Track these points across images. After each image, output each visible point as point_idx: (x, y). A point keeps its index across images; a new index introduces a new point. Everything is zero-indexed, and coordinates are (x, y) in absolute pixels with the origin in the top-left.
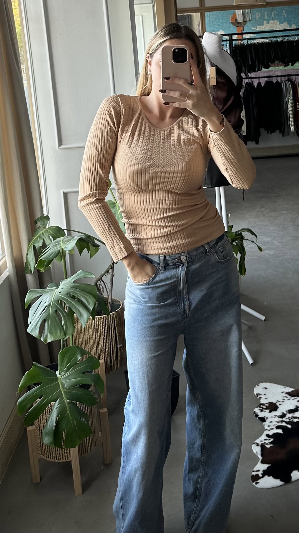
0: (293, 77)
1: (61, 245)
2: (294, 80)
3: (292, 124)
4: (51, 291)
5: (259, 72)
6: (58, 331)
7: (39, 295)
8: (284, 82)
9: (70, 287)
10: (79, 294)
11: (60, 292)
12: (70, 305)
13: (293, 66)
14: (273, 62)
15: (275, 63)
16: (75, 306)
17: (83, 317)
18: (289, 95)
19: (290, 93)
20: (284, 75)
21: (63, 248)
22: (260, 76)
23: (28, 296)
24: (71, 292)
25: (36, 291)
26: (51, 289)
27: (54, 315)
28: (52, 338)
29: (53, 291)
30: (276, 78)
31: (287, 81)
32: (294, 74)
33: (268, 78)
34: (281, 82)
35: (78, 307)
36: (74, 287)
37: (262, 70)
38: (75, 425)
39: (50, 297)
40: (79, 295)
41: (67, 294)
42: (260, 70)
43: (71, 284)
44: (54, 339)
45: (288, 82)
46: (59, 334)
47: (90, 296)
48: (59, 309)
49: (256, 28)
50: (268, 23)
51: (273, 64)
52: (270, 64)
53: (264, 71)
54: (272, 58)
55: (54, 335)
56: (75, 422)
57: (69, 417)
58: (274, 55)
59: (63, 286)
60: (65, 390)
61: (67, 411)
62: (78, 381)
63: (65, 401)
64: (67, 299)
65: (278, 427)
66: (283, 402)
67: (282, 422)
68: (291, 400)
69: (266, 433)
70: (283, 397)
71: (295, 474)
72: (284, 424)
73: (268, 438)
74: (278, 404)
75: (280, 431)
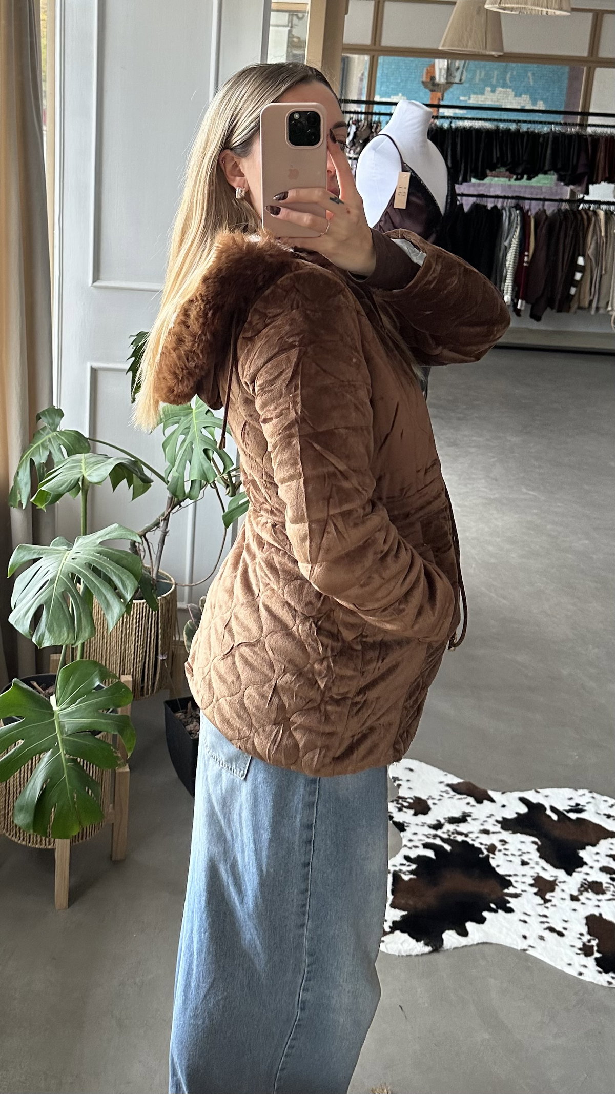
0: (527, 202)
1: (81, 469)
2: (527, 207)
3: (510, 289)
5: (465, 184)
6: (65, 629)
8: (507, 209)
9: (92, 552)
11: (73, 559)
12: (89, 585)
13: (528, 182)
14: (491, 170)
15: (497, 170)
17: (112, 611)
18: (514, 234)
19: (515, 231)
20: (510, 195)
21: (86, 476)
22: (466, 192)
24: (95, 561)
25: (30, 549)
26: (57, 550)
28: (54, 641)
30: (492, 200)
31: (514, 209)
32: (529, 196)
33: (479, 199)
34: (502, 209)
37: (470, 181)
38: (75, 800)
39: (56, 564)
41: (86, 564)
42: (466, 181)
45: (516, 210)
48: (70, 591)
49: (470, 98)
50: (493, 91)
51: (493, 172)
52: (488, 171)
53: (474, 185)
54: (495, 161)
55: (57, 635)
56: (76, 795)
57: (65, 784)
58: (499, 156)
59: (81, 548)
60: (64, 736)
61: (63, 775)
62: (91, 723)
63: (63, 755)
64: (86, 573)
65: (426, 846)
66: (441, 801)
67: (435, 836)
68: (454, 801)
69: (404, 852)
70: (442, 791)
71: (450, 936)
72: (438, 842)
73: (408, 863)
74: (430, 802)
75: (430, 854)
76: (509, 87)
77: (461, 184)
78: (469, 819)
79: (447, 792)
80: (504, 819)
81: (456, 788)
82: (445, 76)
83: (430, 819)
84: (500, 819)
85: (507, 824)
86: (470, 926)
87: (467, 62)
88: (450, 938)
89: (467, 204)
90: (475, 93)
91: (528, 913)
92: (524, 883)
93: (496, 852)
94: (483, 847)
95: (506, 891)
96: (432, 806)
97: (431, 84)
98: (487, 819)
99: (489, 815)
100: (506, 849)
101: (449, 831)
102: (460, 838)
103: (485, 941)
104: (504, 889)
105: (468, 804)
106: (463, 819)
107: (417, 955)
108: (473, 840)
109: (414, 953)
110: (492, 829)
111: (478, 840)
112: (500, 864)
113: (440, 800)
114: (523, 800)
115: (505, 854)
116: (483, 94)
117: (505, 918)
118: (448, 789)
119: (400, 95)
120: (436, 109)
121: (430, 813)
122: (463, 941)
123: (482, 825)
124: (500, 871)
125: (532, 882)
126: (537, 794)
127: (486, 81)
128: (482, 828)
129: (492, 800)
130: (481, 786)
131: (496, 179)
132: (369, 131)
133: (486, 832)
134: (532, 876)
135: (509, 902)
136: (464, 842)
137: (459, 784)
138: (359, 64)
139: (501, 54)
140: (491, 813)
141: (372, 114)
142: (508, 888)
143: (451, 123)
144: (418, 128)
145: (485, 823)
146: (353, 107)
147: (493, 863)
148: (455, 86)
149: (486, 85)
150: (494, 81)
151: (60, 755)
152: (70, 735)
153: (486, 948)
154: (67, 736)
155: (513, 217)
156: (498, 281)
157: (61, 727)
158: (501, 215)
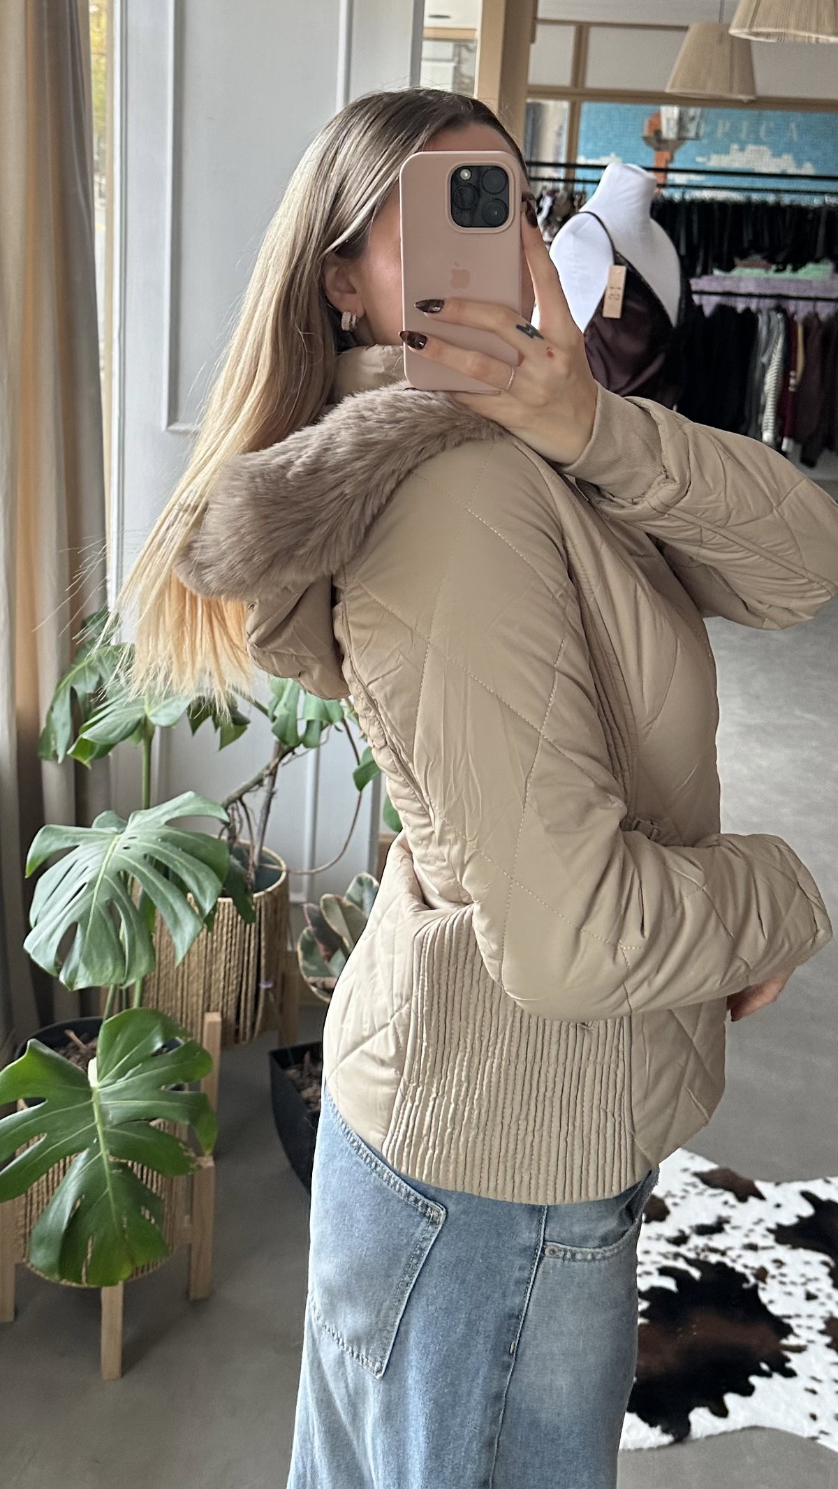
0: (792, 302)
1: (143, 704)
2: (791, 309)
4: (103, 838)
5: (706, 277)
6: (109, 959)
7: (68, 845)
8: (764, 312)
9: (154, 838)
10: (180, 863)
11: (125, 848)
12: (149, 889)
13: (794, 274)
14: (744, 255)
15: (749, 258)
16: (163, 896)
17: (182, 929)
18: (775, 347)
19: (777, 343)
20: (768, 293)
21: (149, 714)
22: (707, 289)
23: (40, 843)
24: (157, 851)
25: (60, 833)
26: (102, 833)
27: (104, 913)
28: (91, 979)
29: (108, 840)
31: (774, 313)
32: (794, 294)
33: (724, 298)
34: (757, 314)
35: (171, 900)
36: (166, 839)
37: (712, 273)
38: (125, 1225)
39: (99, 857)
40: (179, 865)
41: (145, 856)
42: (706, 274)
43: (161, 828)
44: (95, 981)
45: (777, 314)
46: (111, 967)
47: (207, 873)
48: (119, 899)
49: (709, 159)
50: (742, 149)
51: (744, 262)
52: (737, 261)
53: (717, 278)
54: (746, 245)
55: (97, 969)
56: (125, 1219)
57: (109, 1202)
58: (751, 237)
59: (138, 830)
60: (108, 1128)
61: (105, 1188)
62: (148, 1108)
63: (104, 1157)
64: (145, 870)
65: (664, 1271)
66: (685, 1200)
67: (677, 1256)
68: (706, 1198)
70: (687, 1184)
71: (701, 1416)
72: (681, 1264)
74: (669, 1202)
75: (669, 1284)
76: (764, 143)
77: (700, 277)
78: (727, 1227)
79: (694, 1186)
80: (780, 1226)
81: (708, 1179)
82: (675, 130)
83: (669, 1228)
84: (773, 1226)
85: (783, 1235)
86: (731, 1400)
87: (706, 110)
88: (701, 1421)
89: (709, 305)
90: (717, 152)
91: (817, 1377)
92: (810, 1328)
93: (769, 1280)
94: (748, 1272)
95: (784, 1342)
96: (671, 1208)
97: (656, 140)
98: (752, 1227)
99: (755, 1220)
100: (783, 1275)
101: (696, 1247)
102: (714, 1258)
103: (753, 1423)
104: (782, 1339)
105: (726, 1203)
106: (718, 1227)
107: (651, 1449)
108: (734, 1261)
109: (646, 1445)
110: (761, 1243)
111: (741, 1261)
112: (775, 1298)
113: (683, 1198)
114: (807, 1196)
115: (782, 1283)
116: (726, 151)
117: (782, 1386)
118: (696, 1180)
119: (613, 155)
120: (661, 175)
121: (669, 1219)
122: (720, 1425)
123: (747, 1236)
124: (775, 1310)
125: (822, 1327)
126: (826, 1185)
127: (733, 136)
128: (746, 1241)
129: (760, 1197)
130: (744, 1173)
131: (748, 271)
132: (569, 205)
133: (753, 1247)
134: (822, 1317)
135: (788, 1360)
136: (721, 1265)
137: (712, 1172)
138: (556, 113)
139: (752, 97)
140: (758, 1217)
141: (575, 181)
142: (785, 1336)
143: (684, 193)
144: (636, 202)
145: (751, 1234)
146: (547, 172)
147: (763, 1297)
148: (688, 143)
149: (733, 142)
150: (743, 136)
151: (100, 1158)
152: (116, 1126)
153: (756, 1434)
154: (112, 1127)
155: (772, 323)
156: (754, 412)
157: (103, 1114)
158: (756, 321)
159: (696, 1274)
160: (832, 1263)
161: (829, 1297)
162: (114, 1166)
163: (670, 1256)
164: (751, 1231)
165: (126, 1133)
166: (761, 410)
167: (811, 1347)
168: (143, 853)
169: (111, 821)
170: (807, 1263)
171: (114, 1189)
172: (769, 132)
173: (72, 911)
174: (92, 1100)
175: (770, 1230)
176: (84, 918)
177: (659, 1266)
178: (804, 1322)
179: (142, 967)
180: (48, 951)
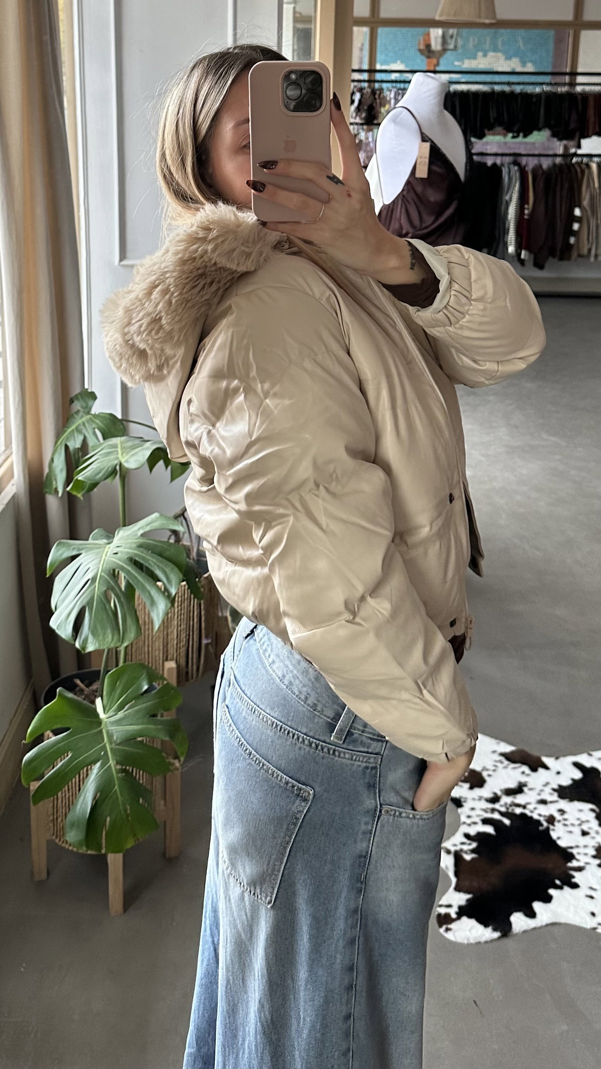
0: (524, 158)
1: (118, 454)
2: (524, 163)
3: (512, 240)
4: (98, 548)
6: (109, 631)
7: (75, 553)
8: (506, 166)
9: (134, 546)
10: (154, 562)
11: (115, 554)
12: (131, 579)
15: (495, 129)
16: (143, 585)
17: (157, 607)
18: (514, 189)
19: (515, 186)
20: (507, 152)
21: (123, 461)
23: (54, 554)
24: (137, 555)
25: (68, 545)
26: (97, 544)
27: (103, 599)
28: (97, 645)
29: (101, 549)
30: (492, 157)
31: (512, 165)
32: (525, 153)
33: (479, 157)
34: (501, 166)
35: (148, 587)
36: (140, 546)
38: (129, 812)
39: (97, 562)
40: (152, 564)
41: (128, 558)
43: (137, 539)
44: (100, 645)
45: (514, 166)
46: (110, 636)
47: (172, 569)
48: (113, 589)
49: (464, 63)
50: (485, 56)
51: (491, 132)
52: (486, 131)
54: (492, 121)
55: (101, 638)
56: (128, 807)
57: (117, 796)
58: (495, 115)
59: (122, 541)
60: (113, 746)
61: (115, 785)
62: (140, 730)
63: (112, 765)
64: (129, 568)
65: (486, 821)
67: (493, 810)
68: (509, 770)
69: (464, 829)
70: (496, 761)
71: (518, 918)
72: (496, 816)
73: (468, 842)
74: (485, 774)
75: (490, 829)
76: (500, 51)
78: (525, 789)
79: (501, 762)
80: (560, 786)
81: (510, 758)
82: (440, 44)
83: (486, 792)
84: (556, 787)
85: (564, 792)
86: (537, 906)
87: (461, 30)
88: (518, 921)
90: (468, 58)
91: (594, 887)
92: (586, 854)
93: (556, 823)
94: (542, 819)
95: (569, 865)
96: (487, 778)
97: (427, 51)
98: (542, 788)
99: (544, 783)
100: (565, 820)
101: (506, 804)
102: (518, 811)
103: (553, 921)
104: (567, 863)
105: (523, 773)
106: (519, 790)
107: (486, 942)
108: (532, 812)
109: (483, 940)
110: (549, 798)
111: (537, 812)
112: (562, 836)
113: (494, 771)
114: (577, 765)
115: (565, 825)
116: (475, 58)
117: (571, 895)
118: (502, 759)
119: (400, 62)
121: (486, 786)
122: (531, 923)
123: (539, 794)
124: (562, 843)
125: (594, 853)
126: (589, 757)
127: (479, 47)
128: (539, 798)
129: (546, 767)
130: (534, 753)
131: (494, 137)
132: (372, 98)
133: (543, 802)
134: (593, 847)
135: (573, 877)
136: (523, 815)
137: (512, 753)
138: (359, 35)
139: (494, 21)
140: (547, 781)
141: (375, 81)
142: (570, 862)
144: (433, 100)
145: (542, 793)
146: (356, 76)
147: (554, 835)
148: (449, 53)
149: (478, 50)
150: (487, 46)
151: (110, 765)
152: (119, 744)
153: (555, 929)
154: (117, 745)
155: (511, 173)
156: (501, 233)
157: (110, 736)
158: (501, 171)
159: (507, 822)
160: (597, 810)
161: (597, 833)
162: (118, 771)
163: (489, 810)
164: (542, 791)
165: (126, 748)
166: (506, 232)
167: (588, 867)
168: (127, 557)
169: (101, 536)
170: (581, 811)
171: (119, 787)
172: (503, 43)
173: (80, 600)
174: (102, 727)
175: (554, 790)
176: (90, 603)
177: (481, 818)
178: (581, 850)
179: (131, 635)
180: (67, 627)
